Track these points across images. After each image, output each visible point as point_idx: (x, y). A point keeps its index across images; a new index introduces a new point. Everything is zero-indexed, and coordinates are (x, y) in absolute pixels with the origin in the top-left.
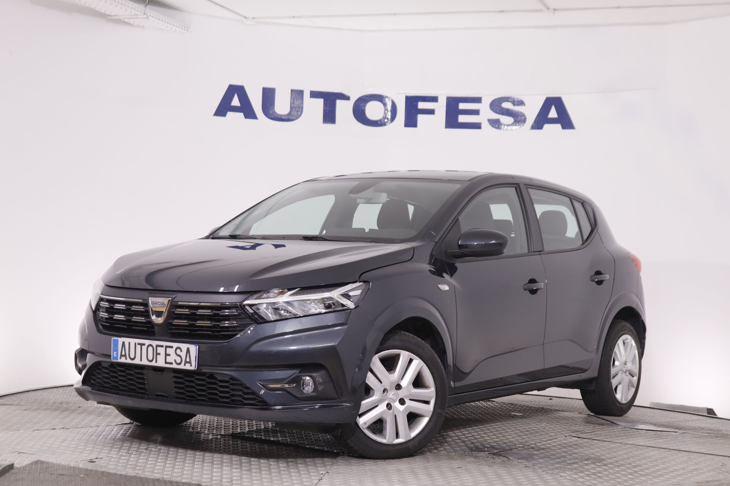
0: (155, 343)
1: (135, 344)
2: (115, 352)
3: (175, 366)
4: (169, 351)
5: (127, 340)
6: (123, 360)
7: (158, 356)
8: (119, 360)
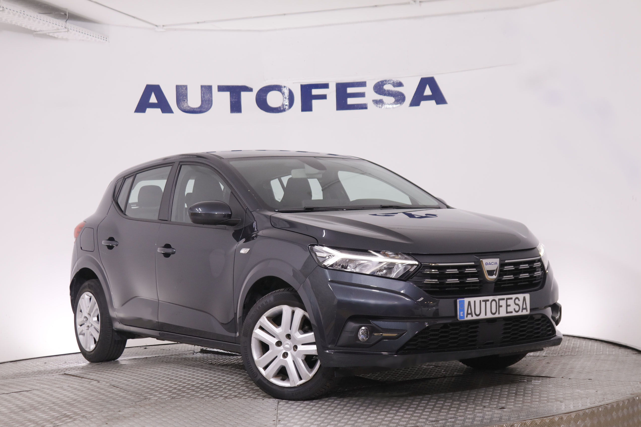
0: (497, 298)
1: (480, 301)
2: (461, 312)
3: (514, 314)
4: (510, 302)
5: (472, 300)
6: (470, 318)
7: (500, 308)
8: (466, 319)
